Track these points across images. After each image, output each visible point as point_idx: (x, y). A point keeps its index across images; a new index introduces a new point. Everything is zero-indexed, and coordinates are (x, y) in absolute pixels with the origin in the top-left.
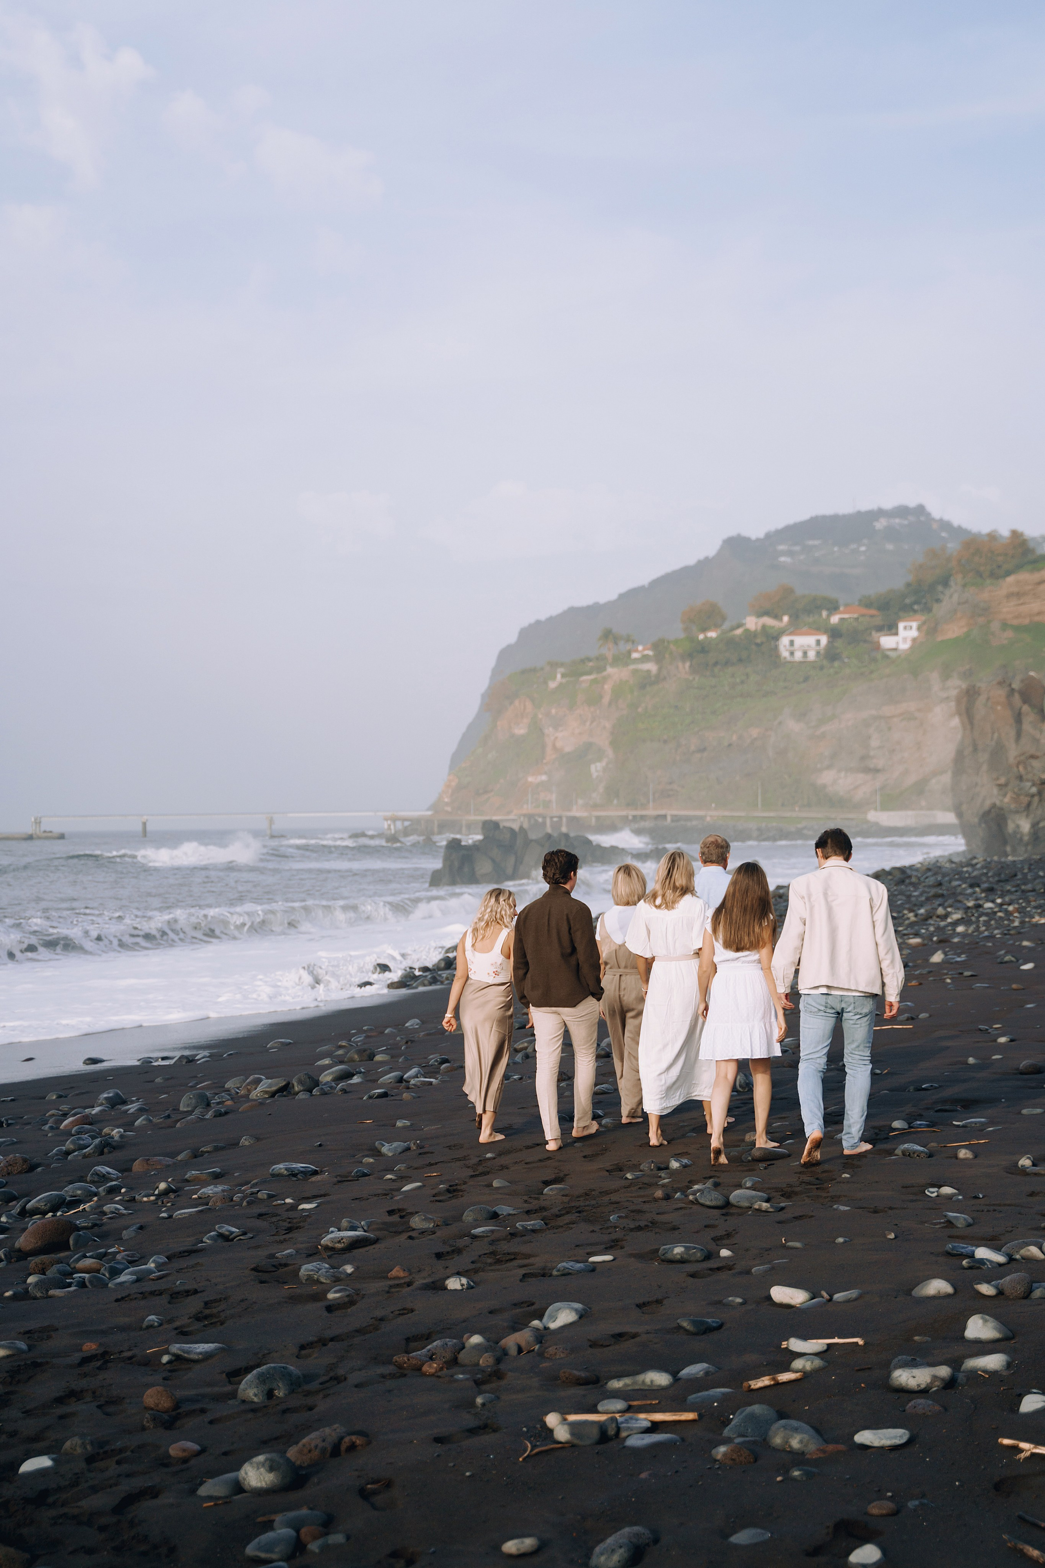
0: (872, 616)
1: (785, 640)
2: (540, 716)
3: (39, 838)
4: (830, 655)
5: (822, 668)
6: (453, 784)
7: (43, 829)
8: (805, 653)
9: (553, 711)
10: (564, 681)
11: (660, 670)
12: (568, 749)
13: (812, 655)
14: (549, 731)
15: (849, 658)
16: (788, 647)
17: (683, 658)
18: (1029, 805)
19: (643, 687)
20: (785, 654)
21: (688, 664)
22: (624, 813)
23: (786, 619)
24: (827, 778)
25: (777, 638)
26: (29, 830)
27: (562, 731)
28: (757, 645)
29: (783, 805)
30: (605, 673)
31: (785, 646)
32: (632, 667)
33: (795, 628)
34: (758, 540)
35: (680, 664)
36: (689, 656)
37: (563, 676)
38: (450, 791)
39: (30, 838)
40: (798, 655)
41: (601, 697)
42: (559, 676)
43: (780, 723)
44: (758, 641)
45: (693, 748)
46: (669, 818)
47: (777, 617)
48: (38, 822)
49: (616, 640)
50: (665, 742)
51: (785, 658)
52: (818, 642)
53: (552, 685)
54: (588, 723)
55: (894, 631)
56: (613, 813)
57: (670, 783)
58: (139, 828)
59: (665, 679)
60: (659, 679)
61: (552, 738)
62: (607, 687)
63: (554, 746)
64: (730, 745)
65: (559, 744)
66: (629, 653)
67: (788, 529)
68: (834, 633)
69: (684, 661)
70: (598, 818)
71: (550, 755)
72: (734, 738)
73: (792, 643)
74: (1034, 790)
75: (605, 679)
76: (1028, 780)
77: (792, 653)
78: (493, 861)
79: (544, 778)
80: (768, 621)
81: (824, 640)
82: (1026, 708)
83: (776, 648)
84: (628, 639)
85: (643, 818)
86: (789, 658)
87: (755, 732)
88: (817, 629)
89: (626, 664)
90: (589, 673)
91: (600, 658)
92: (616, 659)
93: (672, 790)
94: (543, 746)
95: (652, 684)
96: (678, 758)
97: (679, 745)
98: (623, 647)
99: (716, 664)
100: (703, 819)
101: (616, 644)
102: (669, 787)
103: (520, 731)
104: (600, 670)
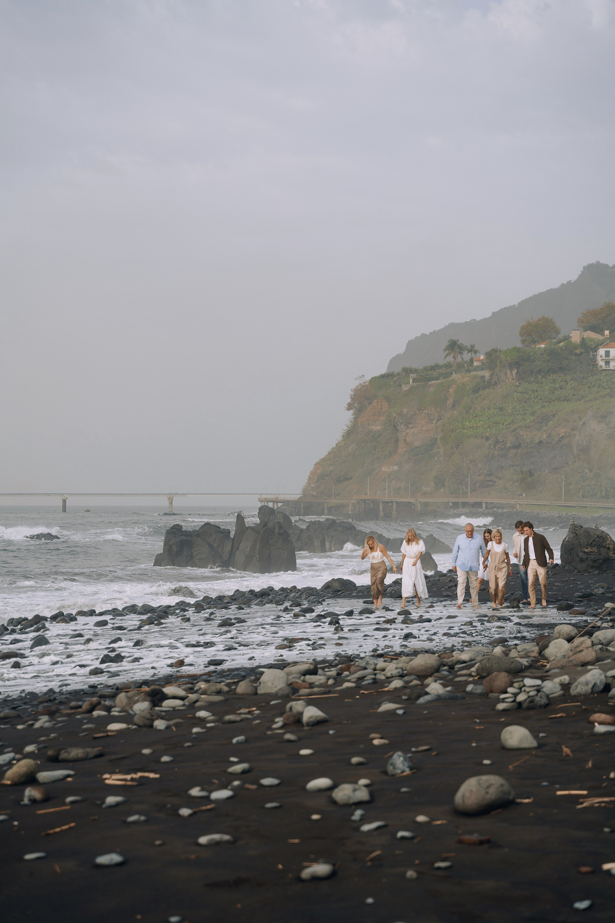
1: (602, 352)
2: (394, 414)
6: (318, 472)
9: (405, 410)
10: (415, 384)
11: (491, 376)
12: (416, 444)
14: (402, 427)
16: (604, 357)
17: (511, 366)
19: (476, 390)
20: (602, 363)
21: (515, 371)
23: (607, 332)
27: (412, 428)
28: (576, 355)
29: (583, 496)
30: (451, 378)
31: (601, 356)
32: (472, 373)
35: (509, 372)
36: (516, 364)
37: (415, 380)
38: (316, 477)
40: (613, 365)
41: (447, 399)
42: (411, 380)
43: (584, 424)
44: (578, 351)
45: (508, 445)
46: (484, 505)
47: (601, 332)
49: (462, 349)
50: (487, 439)
51: (601, 366)
53: (405, 388)
54: (435, 421)
57: (490, 475)
58: (61, 503)
59: (496, 384)
60: (491, 384)
61: (404, 434)
62: (452, 390)
63: (405, 440)
64: (541, 442)
65: (410, 439)
66: (472, 361)
69: (511, 369)
70: (426, 504)
71: (403, 448)
72: (544, 436)
73: (607, 353)
77: (608, 363)
78: (211, 545)
79: (396, 468)
80: (590, 334)
83: (595, 356)
84: (472, 350)
85: (464, 504)
86: (604, 367)
87: (562, 431)
89: (469, 371)
90: (437, 379)
91: (448, 366)
92: (460, 367)
93: (491, 481)
94: (397, 441)
95: (485, 388)
96: (496, 453)
97: (497, 442)
98: (467, 356)
99: (539, 372)
100: (513, 507)
101: (461, 353)
102: (488, 478)
103: (377, 427)
104: (447, 375)
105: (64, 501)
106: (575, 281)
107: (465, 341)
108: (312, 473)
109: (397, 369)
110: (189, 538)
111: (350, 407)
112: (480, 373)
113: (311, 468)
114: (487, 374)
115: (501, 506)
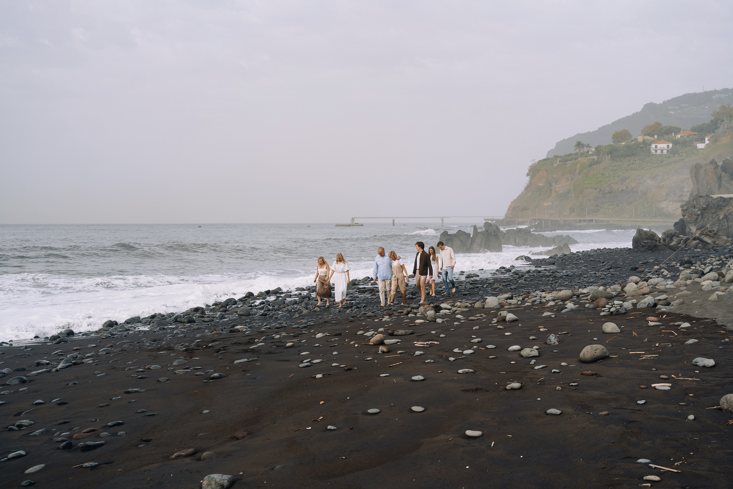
0: (695, 135)
1: (653, 146)
2: (550, 178)
3: (353, 226)
4: (672, 152)
5: (669, 157)
6: (513, 206)
7: (355, 223)
8: (662, 151)
9: (555, 176)
10: (560, 163)
11: (598, 158)
12: (561, 192)
13: (665, 152)
14: (553, 184)
15: (682, 153)
16: (654, 149)
17: (608, 154)
18: (697, 219)
19: (590, 165)
20: (653, 151)
21: (610, 156)
22: (575, 219)
23: (656, 136)
24: (663, 205)
25: (650, 145)
26: (349, 222)
27: (559, 184)
28: (641, 148)
29: (644, 216)
30: (578, 160)
31: (653, 148)
32: (589, 158)
33: (658, 141)
34: (660, 104)
35: (606, 156)
36: (610, 153)
37: (560, 161)
38: (511, 208)
39: (349, 226)
40: (659, 152)
41: (576, 170)
42: (558, 161)
43: (644, 181)
44: (641, 146)
45: (606, 192)
46: (594, 221)
47: (653, 136)
48: (353, 219)
49: (583, 146)
50: (596, 189)
52: (668, 146)
53: (555, 165)
54: (570, 181)
55: (703, 141)
56: (572, 218)
57: (597, 206)
58: (392, 222)
59: (600, 162)
60: (598, 162)
61: (555, 187)
62: (578, 166)
63: (555, 190)
64: (622, 190)
65: (557, 190)
66: (588, 151)
67: (673, 99)
68: (676, 143)
69: (608, 155)
70: (565, 221)
71: (554, 194)
72: (624, 187)
73: (656, 147)
74: (699, 212)
75: (577, 164)
76: (697, 208)
77: (656, 151)
78: (461, 241)
79: (550, 203)
80: (647, 137)
81: (671, 145)
82: (723, 174)
83: (650, 148)
84: (588, 146)
85: (584, 221)
86: (654, 153)
87: (633, 185)
88: (668, 141)
89: (587, 156)
90: (571, 160)
91: (576, 154)
92: (582, 154)
93: (597, 209)
94: (551, 190)
95: (594, 164)
96: (600, 196)
97: (601, 190)
98: (586, 149)
99: (622, 156)
100: (609, 221)
101: (582, 148)
103: (541, 184)
104: (576, 159)
105: (394, 221)
106: (640, 112)
107: (584, 142)
108: (510, 206)
109: (551, 156)
110: (451, 237)
111: (528, 175)
112: (592, 157)
113: (509, 204)
114: (596, 158)
115: (603, 221)
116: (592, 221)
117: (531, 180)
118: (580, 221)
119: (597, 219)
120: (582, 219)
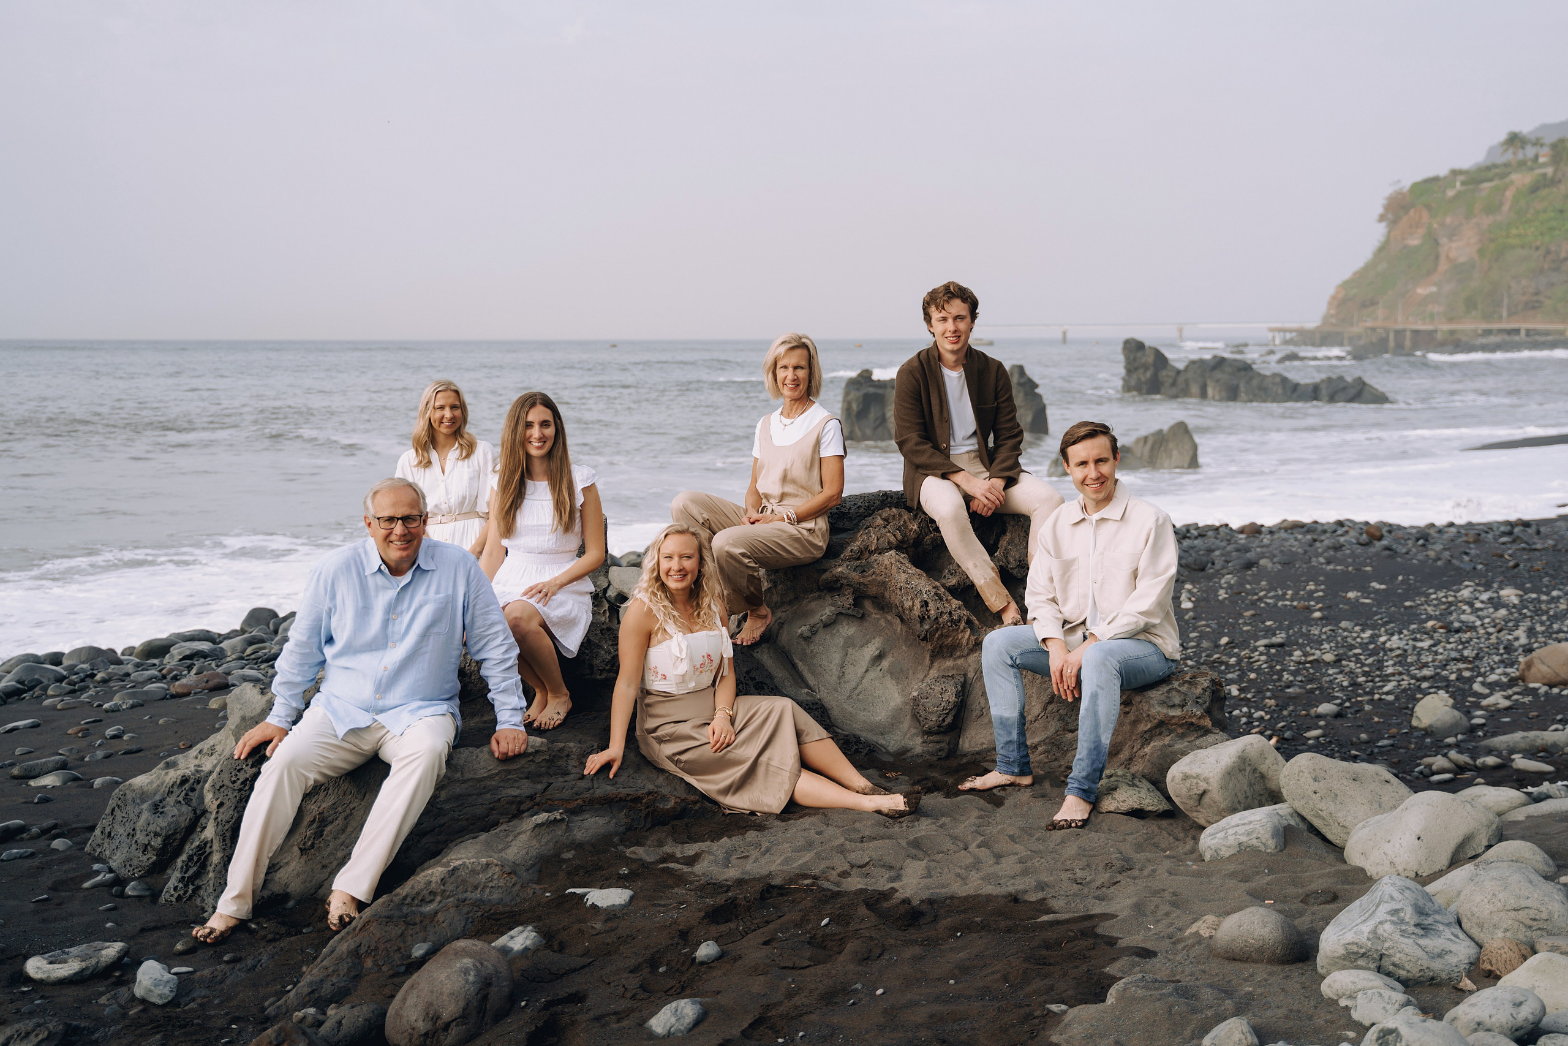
2: (1435, 226)
6: (1342, 295)
9: (1448, 220)
10: (1464, 188)
11: (1556, 172)
12: (1462, 260)
14: (1444, 241)
19: (1536, 190)
22: (1475, 327)
27: (1456, 241)
30: (1509, 179)
32: (1535, 171)
37: (1463, 183)
38: (1338, 302)
41: (1501, 204)
42: (1458, 184)
46: (1523, 333)
49: (1527, 143)
50: (1537, 248)
53: (1450, 193)
56: (1468, 326)
57: (1536, 294)
59: (1560, 181)
61: (1447, 249)
62: (1509, 194)
63: (1448, 257)
65: (1452, 255)
66: (1536, 157)
71: (1443, 266)
75: (1506, 188)
79: (1434, 289)
84: (1537, 143)
85: (1497, 331)
89: (1532, 169)
90: (1491, 180)
91: (1506, 165)
92: (1522, 164)
93: (1537, 301)
94: (1437, 257)
95: (1546, 186)
96: (1546, 266)
97: (1550, 253)
98: (1530, 152)
101: (1523, 148)
102: (1535, 298)
103: (1414, 242)
104: (1504, 176)
105: (1065, 333)
107: (1528, 132)
108: (1334, 298)
111: (1382, 218)
112: (1543, 170)
113: (1332, 291)
114: (1550, 171)
115: (1547, 333)
116: (1517, 331)
117: (1389, 232)
118: (1488, 332)
119: (1530, 326)
120: (1495, 326)
